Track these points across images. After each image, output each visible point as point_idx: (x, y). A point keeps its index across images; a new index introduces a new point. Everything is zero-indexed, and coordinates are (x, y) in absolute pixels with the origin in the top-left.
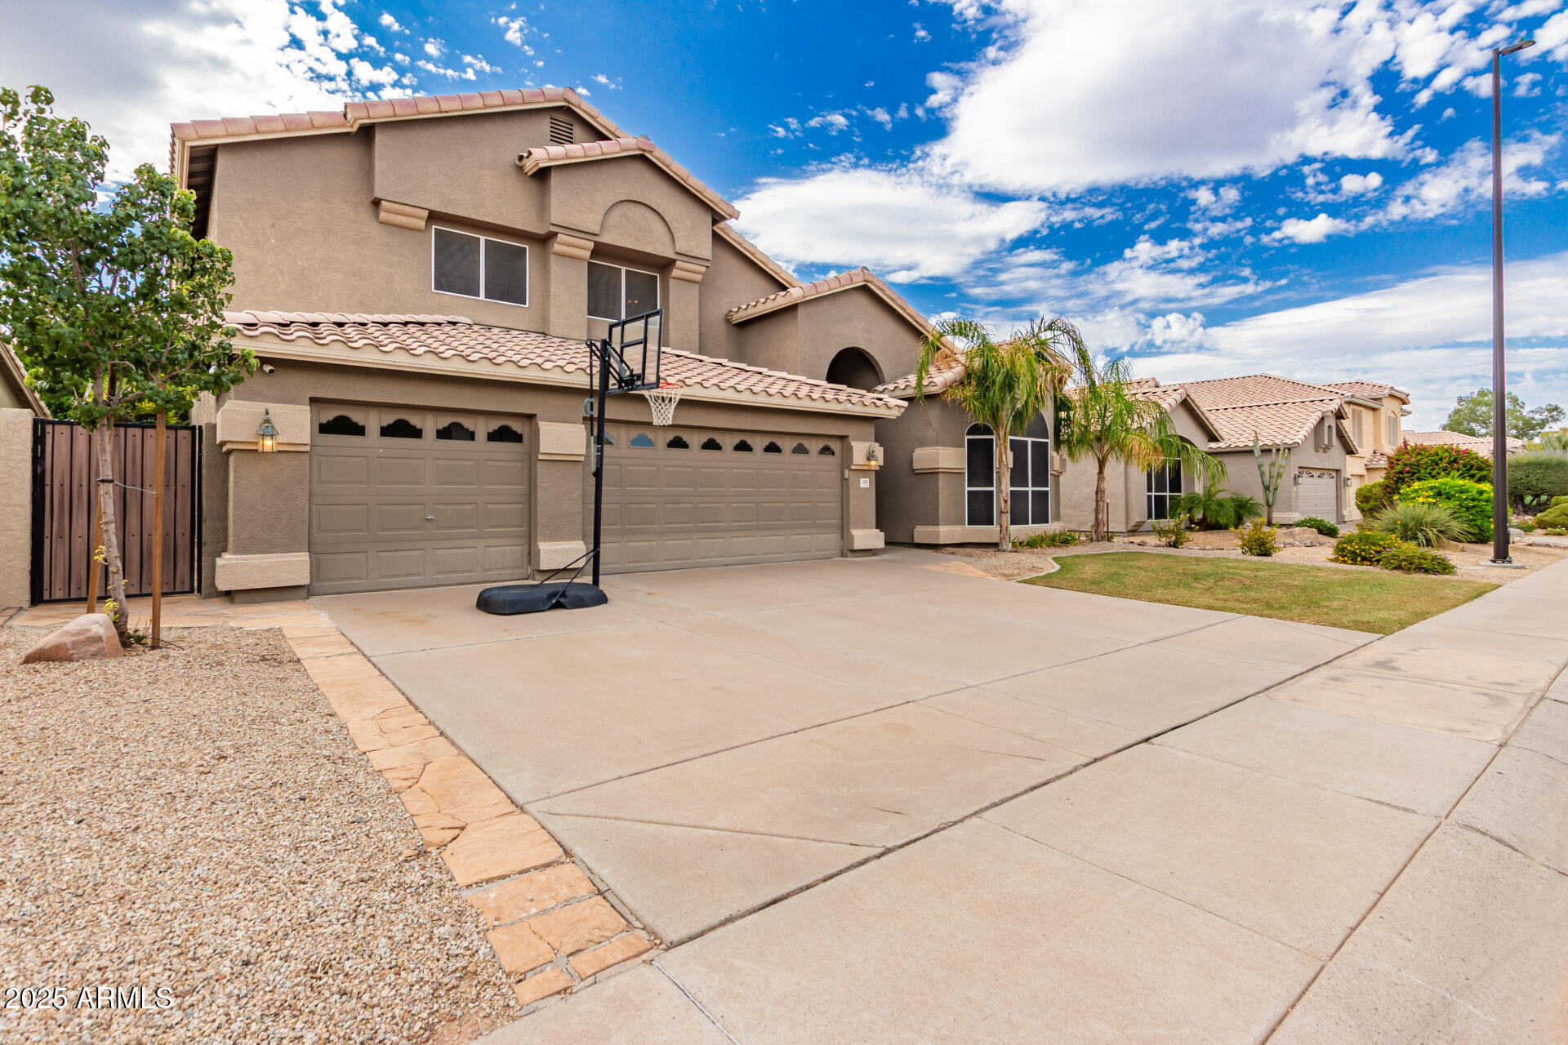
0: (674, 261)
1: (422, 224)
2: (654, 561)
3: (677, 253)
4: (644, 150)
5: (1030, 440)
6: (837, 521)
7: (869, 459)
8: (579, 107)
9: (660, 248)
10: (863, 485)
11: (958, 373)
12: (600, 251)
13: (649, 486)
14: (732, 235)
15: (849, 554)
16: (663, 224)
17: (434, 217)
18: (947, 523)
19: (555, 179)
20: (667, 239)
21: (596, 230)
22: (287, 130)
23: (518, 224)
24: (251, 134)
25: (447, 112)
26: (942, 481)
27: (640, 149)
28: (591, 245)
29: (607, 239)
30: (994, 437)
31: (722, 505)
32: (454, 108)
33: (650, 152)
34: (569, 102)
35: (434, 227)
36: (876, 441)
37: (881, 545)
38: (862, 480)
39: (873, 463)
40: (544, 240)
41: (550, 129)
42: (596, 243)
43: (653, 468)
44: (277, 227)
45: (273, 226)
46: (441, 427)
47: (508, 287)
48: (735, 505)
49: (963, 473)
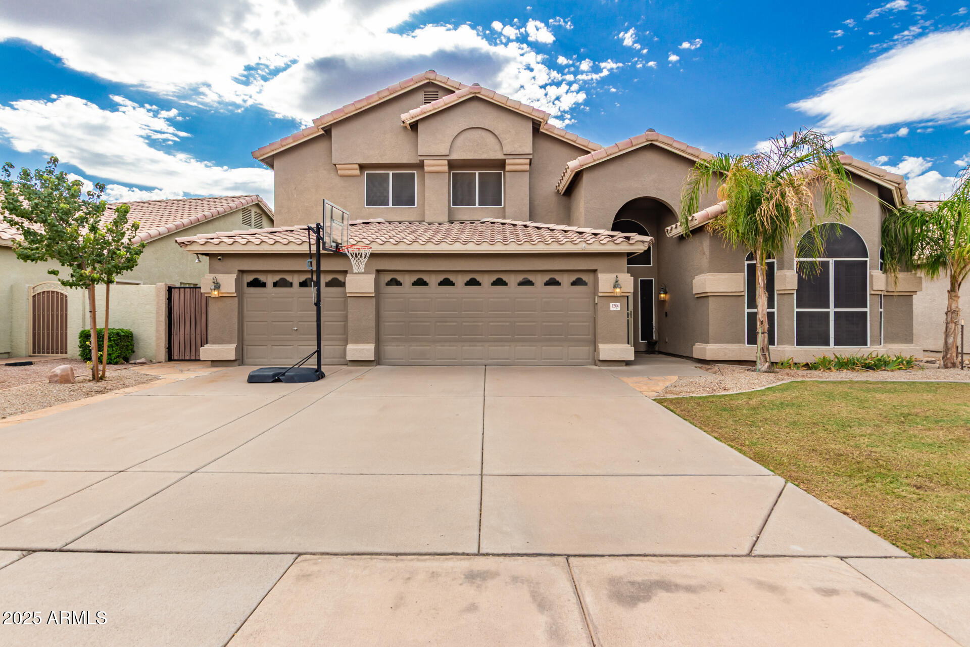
0: (504, 160)
1: (358, 172)
2: (428, 359)
3: (505, 155)
4: (475, 93)
5: (831, 261)
6: (590, 337)
7: (615, 287)
8: (435, 80)
9: (495, 154)
10: (612, 309)
11: (723, 205)
12: (452, 165)
13: (425, 311)
14: (556, 132)
15: (599, 363)
16: (494, 137)
17: (362, 167)
18: (718, 341)
19: (421, 127)
20: (498, 147)
21: (447, 152)
22: (294, 141)
23: (405, 160)
24: (279, 148)
25: (360, 108)
26: (712, 303)
27: (471, 93)
28: (446, 162)
29: (455, 156)
30: (775, 261)
31: (480, 324)
32: (364, 105)
33: (479, 93)
34: (430, 79)
35: (366, 172)
36: (628, 273)
37: (631, 357)
38: (611, 304)
39: (618, 290)
40: (420, 166)
41: (424, 99)
42: (449, 161)
43: (428, 300)
44: (297, 189)
45: (295, 188)
46: (301, 281)
47: (405, 198)
48: (492, 324)
49: (744, 296)
